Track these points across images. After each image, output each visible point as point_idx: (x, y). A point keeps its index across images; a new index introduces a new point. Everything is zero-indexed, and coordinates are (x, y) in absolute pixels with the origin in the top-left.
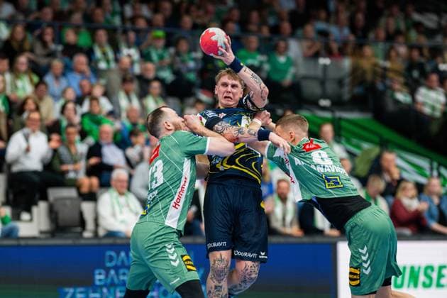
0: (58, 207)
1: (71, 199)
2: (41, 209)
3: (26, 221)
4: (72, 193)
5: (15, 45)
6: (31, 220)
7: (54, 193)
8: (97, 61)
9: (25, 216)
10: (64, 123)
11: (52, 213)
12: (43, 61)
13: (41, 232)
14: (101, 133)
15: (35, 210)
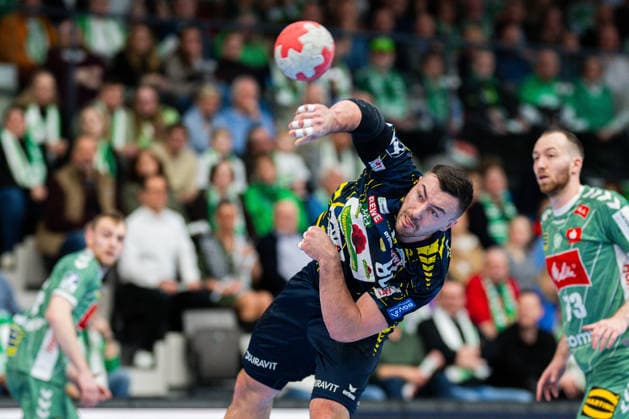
0: (201, 345)
1: (225, 331)
2: (171, 347)
3: (145, 369)
4: (225, 320)
5: (135, 60)
6: (153, 366)
7: (195, 320)
8: (275, 91)
9: (143, 359)
10: (214, 197)
11: (192, 356)
12: (182, 90)
13: (172, 389)
14: (278, 216)
15: (161, 348)
